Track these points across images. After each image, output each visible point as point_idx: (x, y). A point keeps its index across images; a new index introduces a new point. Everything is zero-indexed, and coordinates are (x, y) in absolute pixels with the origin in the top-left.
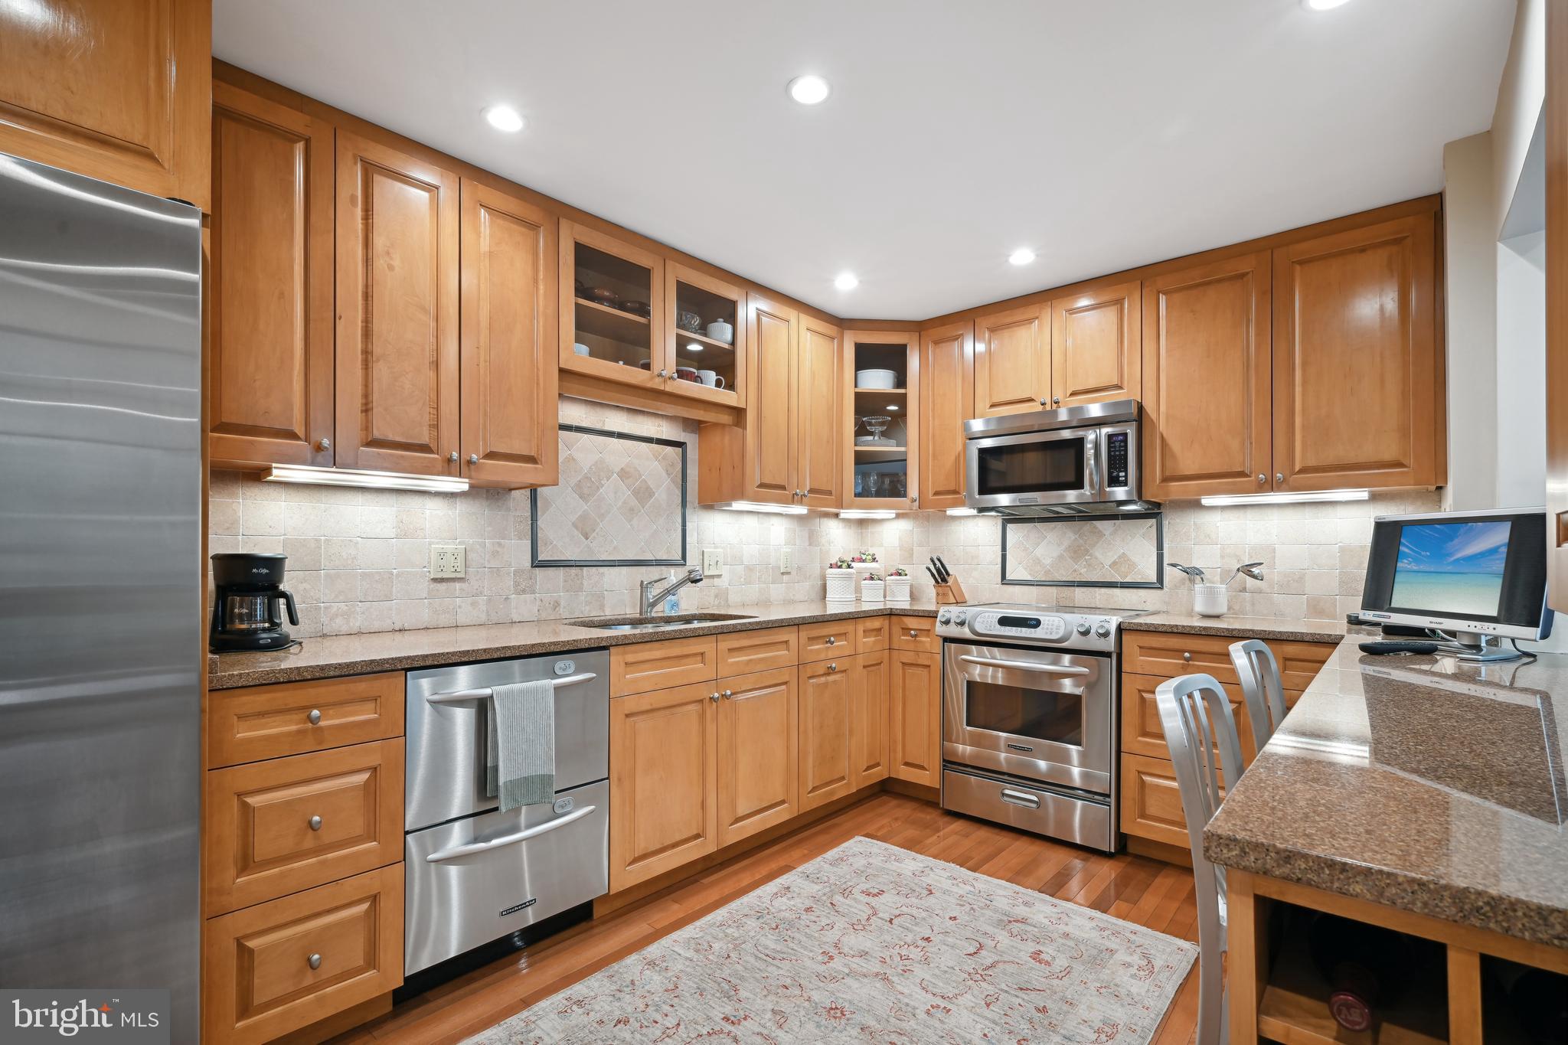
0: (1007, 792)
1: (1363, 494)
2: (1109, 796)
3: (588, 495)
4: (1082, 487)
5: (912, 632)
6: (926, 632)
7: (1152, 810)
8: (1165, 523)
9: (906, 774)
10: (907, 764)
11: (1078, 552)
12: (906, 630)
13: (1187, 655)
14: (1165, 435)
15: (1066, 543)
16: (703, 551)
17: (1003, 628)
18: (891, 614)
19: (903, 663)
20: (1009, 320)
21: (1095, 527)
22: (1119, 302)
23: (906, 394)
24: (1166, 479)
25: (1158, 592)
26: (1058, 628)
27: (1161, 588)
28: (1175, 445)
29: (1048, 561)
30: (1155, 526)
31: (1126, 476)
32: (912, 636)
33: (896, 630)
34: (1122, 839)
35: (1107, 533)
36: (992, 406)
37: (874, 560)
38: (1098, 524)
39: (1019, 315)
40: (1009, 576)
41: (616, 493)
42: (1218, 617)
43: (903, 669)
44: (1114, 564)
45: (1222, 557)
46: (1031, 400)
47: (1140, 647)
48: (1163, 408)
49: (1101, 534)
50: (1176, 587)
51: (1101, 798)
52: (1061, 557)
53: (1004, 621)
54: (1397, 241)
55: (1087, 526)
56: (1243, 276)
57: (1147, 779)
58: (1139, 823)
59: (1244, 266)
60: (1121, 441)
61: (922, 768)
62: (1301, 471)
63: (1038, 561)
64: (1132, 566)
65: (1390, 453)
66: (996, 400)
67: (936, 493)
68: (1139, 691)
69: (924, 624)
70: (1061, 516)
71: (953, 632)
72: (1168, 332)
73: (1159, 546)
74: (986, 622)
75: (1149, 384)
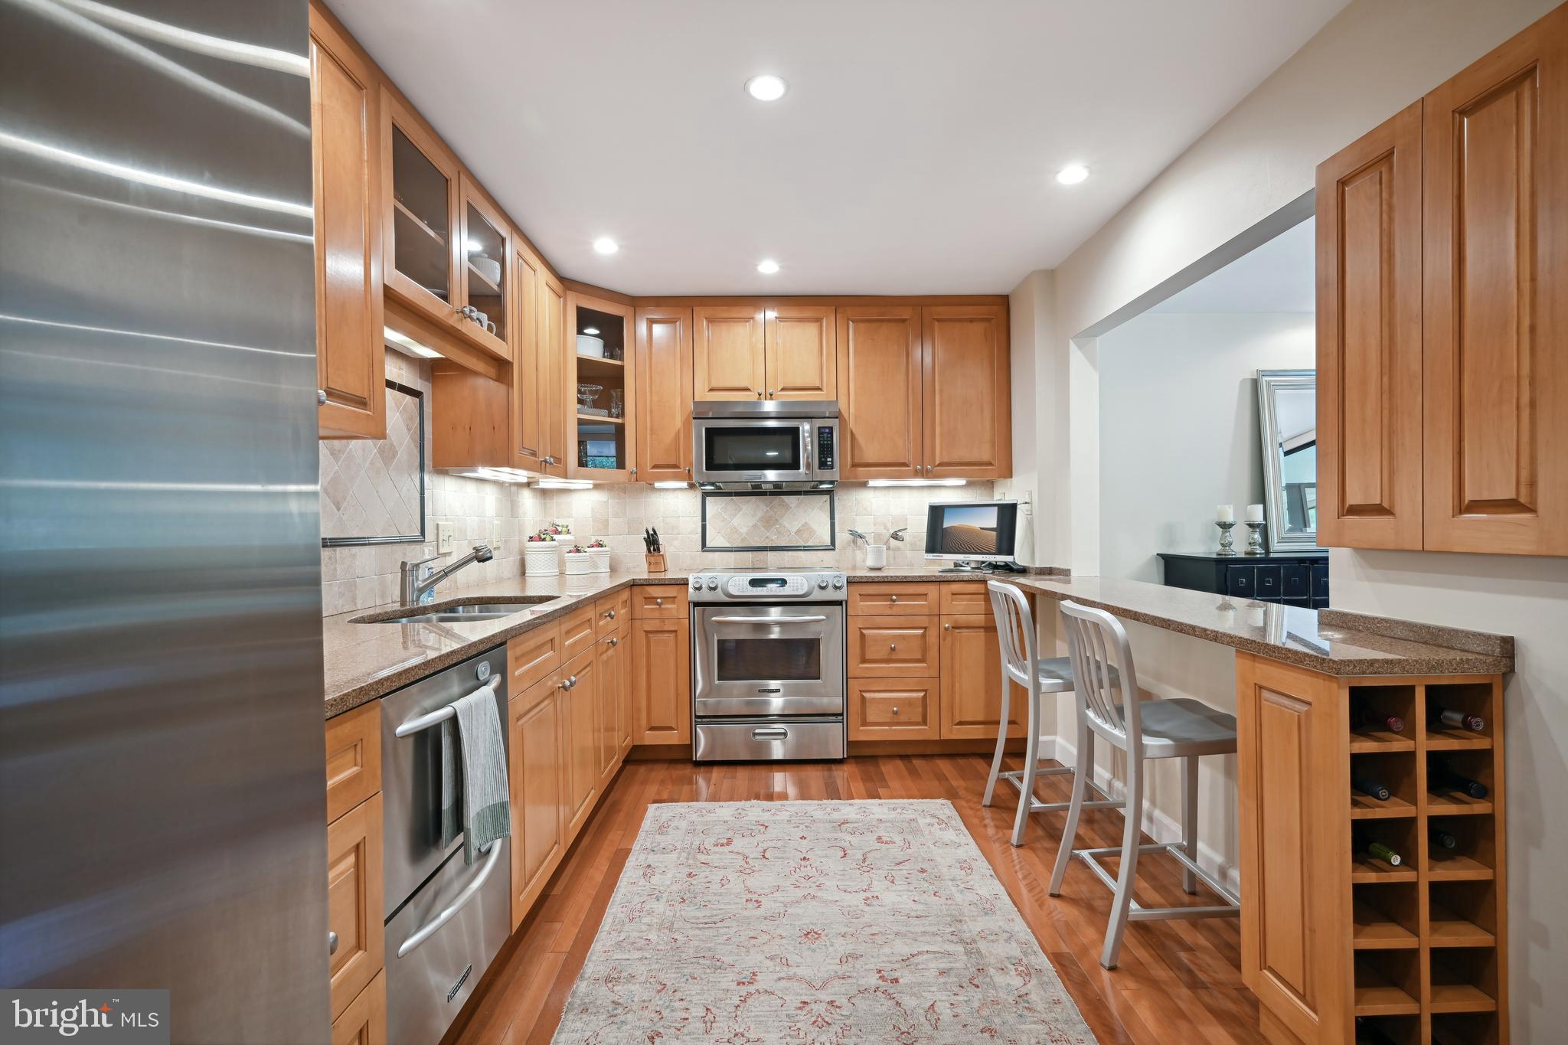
0: (757, 731)
1: (962, 482)
2: (842, 714)
3: (339, 451)
4: (798, 468)
5: (659, 600)
6: (671, 599)
7: (870, 718)
8: (837, 498)
9: (651, 738)
10: (652, 729)
11: (769, 522)
12: (651, 600)
13: (894, 597)
14: (854, 431)
15: (759, 514)
16: (438, 525)
17: (755, 589)
18: (633, 585)
19: (646, 632)
20: (726, 315)
21: (783, 501)
22: (818, 320)
23: (623, 366)
24: (855, 465)
25: (832, 552)
26: (802, 585)
27: (834, 550)
28: (861, 439)
29: (744, 530)
30: (828, 502)
31: (832, 461)
32: (658, 604)
33: (638, 600)
34: (851, 745)
35: (793, 506)
36: (711, 390)
37: (568, 532)
38: (785, 498)
39: (736, 312)
40: (709, 544)
41: (364, 450)
42: (879, 569)
43: (647, 637)
44: (798, 532)
45: (875, 525)
46: (747, 389)
47: (860, 595)
48: (852, 410)
49: (787, 507)
50: (844, 548)
51: (834, 718)
52: (755, 526)
53: (754, 583)
54: (989, 320)
55: (777, 499)
56: (904, 321)
57: (866, 695)
58: (862, 730)
59: (906, 313)
60: (828, 433)
61: (670, 728)
62: (939, 465)
63: (734, 530)
64: (812, 532)
65: (986, 456)
66: (714, 385)
67: (655, 467)
68: (860, 629)
69: (671, 592)
70: (757, 491)
71: (706, 596)
72: (855, 351)
73: (832, 517)
74: (738, 585)
75: (842, 390)
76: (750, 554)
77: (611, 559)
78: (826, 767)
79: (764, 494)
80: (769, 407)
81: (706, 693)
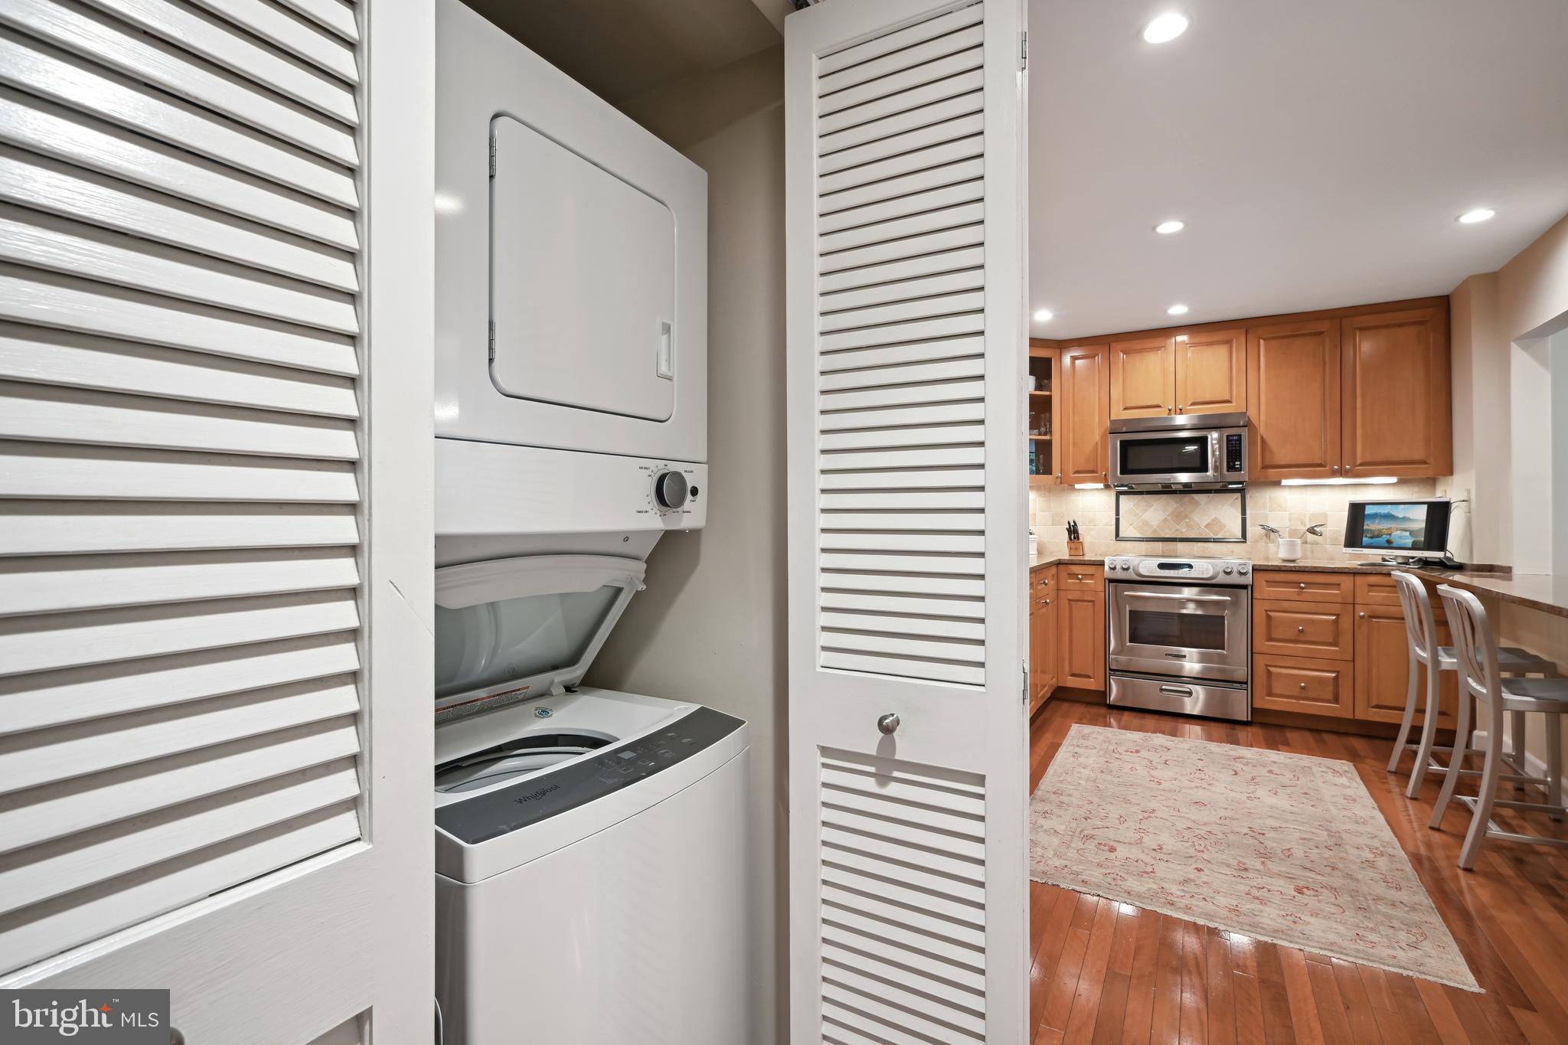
0: (1164, 687)
1: (1394, 480)
2: (1246, 683)
4: (1206, 470)
5: (1080, 576)
7: (1276, 690)
8: (1248, 497)
9: (1072, 682)
10: (1073, 675)
11: (1178, 517)
12: (1074, 576)
13: (1302, 585)
14: (1264, 437)
15: (1170, 510)
17: (1163, 571)
18: (1059, 563)
19: (1069, 600)
20: (1139, 347)
21: (1193, 499)
22: (1229, 342)
23: (1051, 396)
24: (1265, 467)
25: (1243, 544)
26: (1207, 570)
27: (1245, 542)
28: (1272, 443)
29: (1155, 523)
30: (1240, 499)
31: (1240, 464)
32: (1079, 579)
33: (1063, 574)
34: (1254, 711)
35: (1203, 503)
36: (1126, 409)
38: (1196, 497)
39: (1148, 344)
40: (1121, 535)
42: (1293, 561)
43: (1070, 604)
44: (1208, 526)
46: (1159, 406)
47: (1267, 581)
48: (1263, 418)
49: (1197, 504)
50: (1256, 541)
51: (1239, 685)
52: (1165, 520)
53: (1162, 566)
54: (1422, 323)
55: (1187, 498)
56: (1320, 333)
57: (1272, 669)
58: (1268, 700)
59: (1323, 326)
60: (1236, 440)
61: (1088, 677)
62: (1361, 464)
63: (1146, 523)
64: (1223, 526)
65: (1418, 455)
66: (1129, 405)
67: (1075, 473)
68: (1266, 611)
69: (1090, 570)
70: (1167, 490)
71: (1120, 575)
72: (1267, 366)
73: (1244, 512)
74: (1149, 567)
75: (1253, 401)
76: (1160, 544)
77: (1038, 545)
78: (1229, 726)
79: (1174, 492)
80: (1180, 420)
81: (1118, 652)
